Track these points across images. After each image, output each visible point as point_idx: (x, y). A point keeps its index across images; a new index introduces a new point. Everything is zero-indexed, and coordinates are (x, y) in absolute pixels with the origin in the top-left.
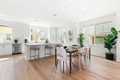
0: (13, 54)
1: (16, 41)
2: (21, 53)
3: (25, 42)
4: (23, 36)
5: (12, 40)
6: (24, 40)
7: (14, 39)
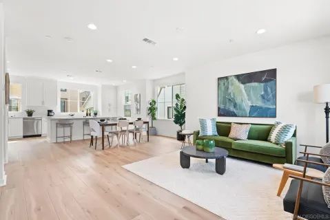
0: (25, 137)
1: (30, 113)
2: (40, 136)
3: (48, 115)
4: (43, 103)
5: (21, 110)
6: (47, 112)
7: (26, 109)
